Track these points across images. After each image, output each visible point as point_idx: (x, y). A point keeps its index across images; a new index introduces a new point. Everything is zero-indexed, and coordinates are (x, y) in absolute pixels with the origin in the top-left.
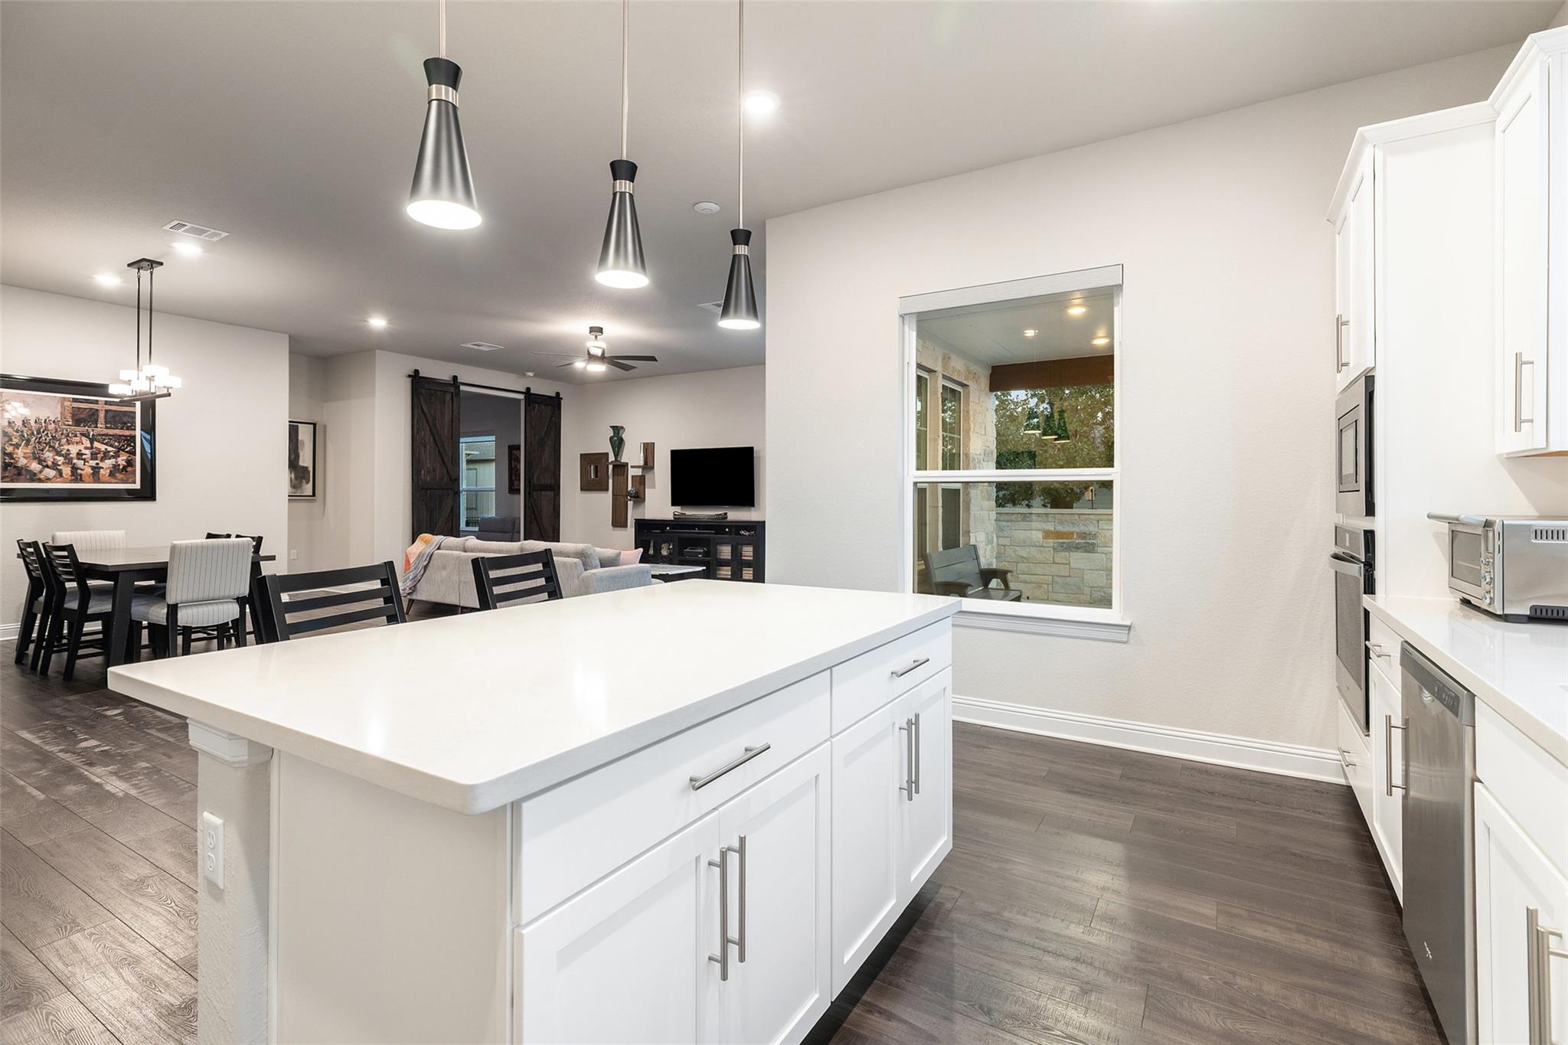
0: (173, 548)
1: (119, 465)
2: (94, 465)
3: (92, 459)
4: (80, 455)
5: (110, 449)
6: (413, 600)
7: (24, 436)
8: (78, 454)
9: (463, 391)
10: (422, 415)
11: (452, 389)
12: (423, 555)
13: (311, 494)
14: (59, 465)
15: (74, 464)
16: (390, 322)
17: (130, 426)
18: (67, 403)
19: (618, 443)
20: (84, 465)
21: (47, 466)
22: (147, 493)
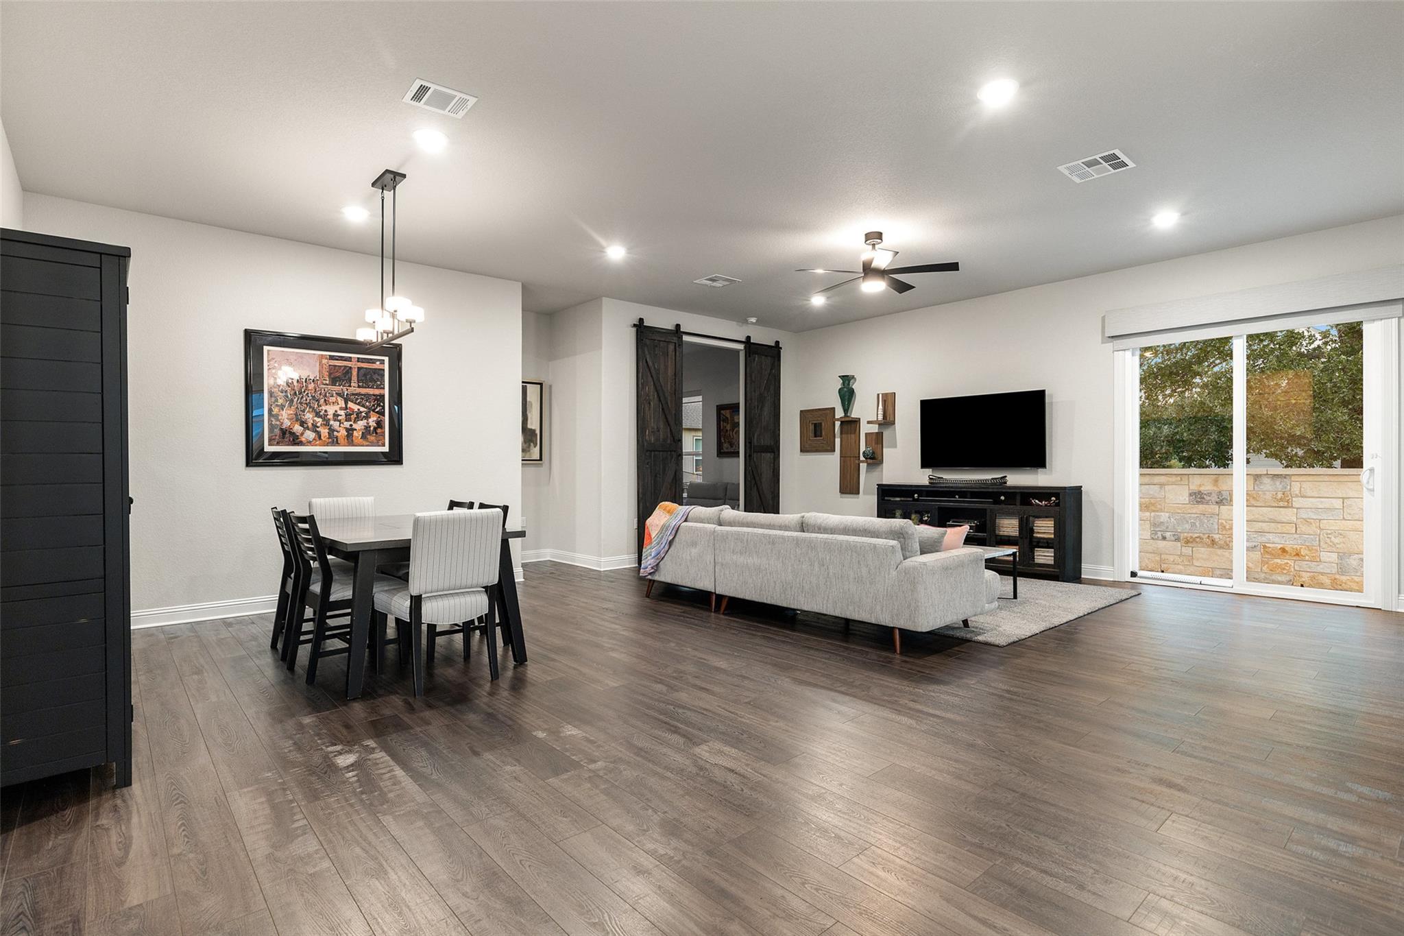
0: (417, 522)
1: (370, 427)
2: (348, 427)
3: (346, 421)
4: (336, 415)
5: (362, 409)
6: (654, 581)
7: (287, 397)
8: (334, 414)
9: (685, 341)
10: (647, 370)
11: (675, 339)
12: (667, 529)
13: (539, 458)
14: (318, 427)
15: (331, 426)
16: (629, 250)
17: (380, 385)
18: (324, 361)
19: (847, 395)
20: (340, 426)
21: (308, 428)
22: (394, 457)
